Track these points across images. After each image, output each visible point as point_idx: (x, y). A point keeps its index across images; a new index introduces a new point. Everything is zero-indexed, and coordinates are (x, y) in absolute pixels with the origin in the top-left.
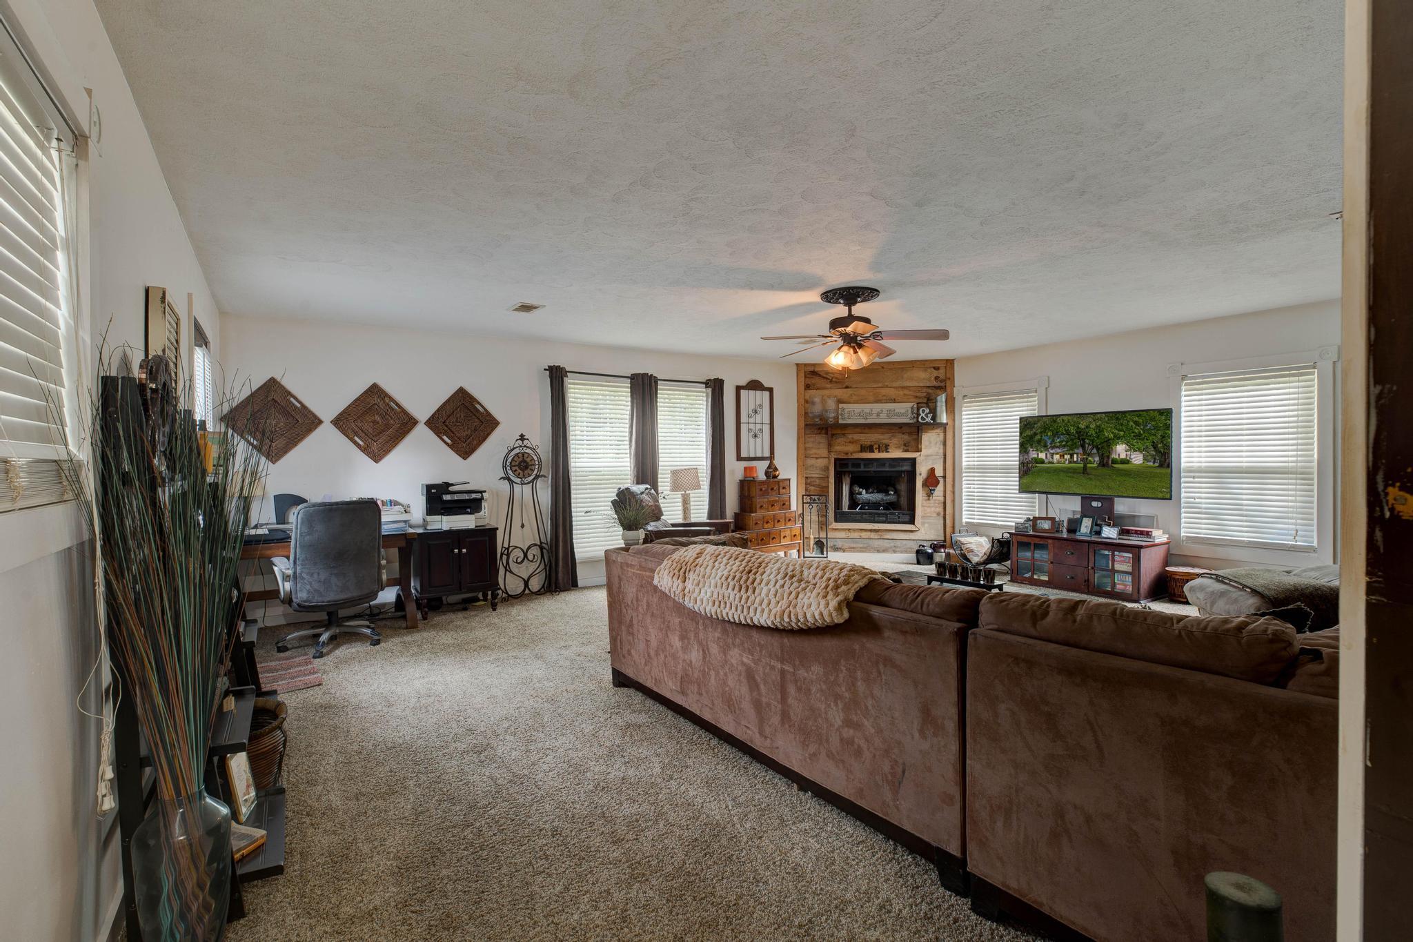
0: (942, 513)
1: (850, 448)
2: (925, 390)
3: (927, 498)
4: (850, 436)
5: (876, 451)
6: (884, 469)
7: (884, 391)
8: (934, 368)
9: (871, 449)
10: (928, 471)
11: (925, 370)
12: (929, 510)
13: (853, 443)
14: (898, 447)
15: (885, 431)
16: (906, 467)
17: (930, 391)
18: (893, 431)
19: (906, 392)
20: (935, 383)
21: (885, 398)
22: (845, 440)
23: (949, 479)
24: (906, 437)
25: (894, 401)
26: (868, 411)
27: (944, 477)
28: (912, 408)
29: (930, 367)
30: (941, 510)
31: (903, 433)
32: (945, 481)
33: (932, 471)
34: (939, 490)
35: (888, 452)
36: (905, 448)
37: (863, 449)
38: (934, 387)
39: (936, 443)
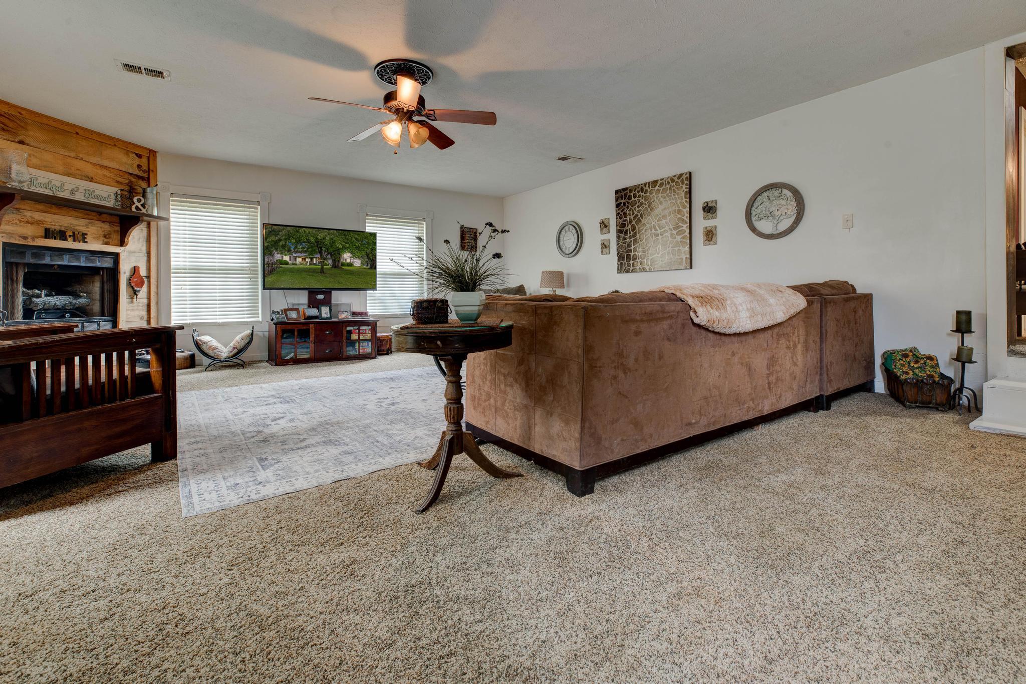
0: (146, 317)
1: (29, 230)
2: (127, 176)
3: (130, 300)
4: (28, 214)
5: (70, 239)
6: (78, 264)
7: (79, 164)
8: (137, 154)
9: (62, 235)
10: (131, 269)
11: (127, 153)
12: (132, 313)
13: (32, 224)
14: (97, 238)
15: (79, 215)
16: (107, 263)
17: (133, 180)
18: (90, 217)
19: (106, 173)
20: (137, 172)
21: (78, 172)
22: (19, 217)
23: (153, 280)
24: (106, 227)
25: (91, 180)
26: (58, 184)
27: (148, 277)
28: (116, 194)
29: (133, 152)
30: (144, 313)
31: (104, 222)
32: (149, 282)
33: (135, 270)
34: (143, 292)
35: (86, 242)
36: (106, 240)
37: (48, 234)
38: (137, 176)
39: (140, 239)
